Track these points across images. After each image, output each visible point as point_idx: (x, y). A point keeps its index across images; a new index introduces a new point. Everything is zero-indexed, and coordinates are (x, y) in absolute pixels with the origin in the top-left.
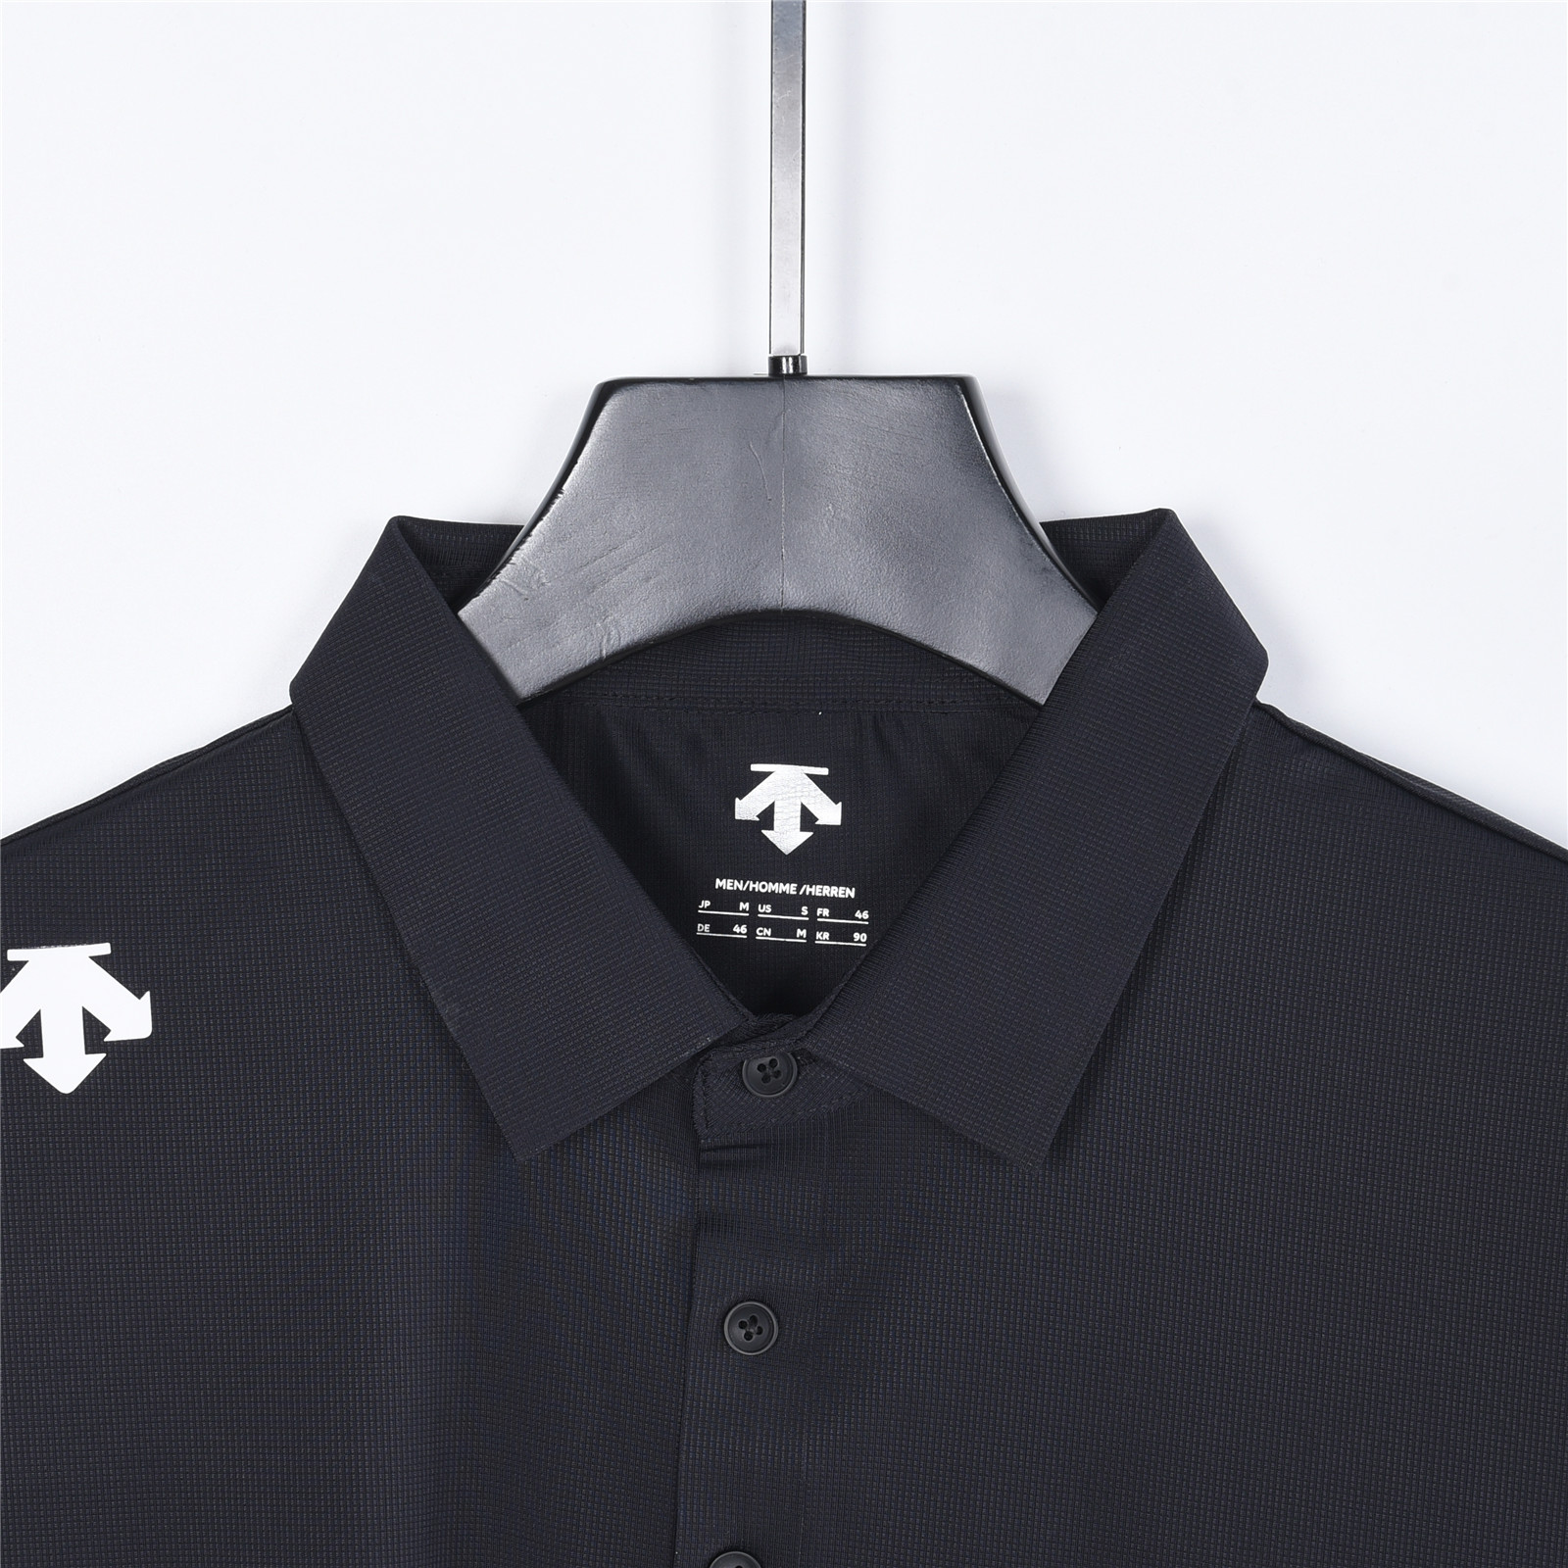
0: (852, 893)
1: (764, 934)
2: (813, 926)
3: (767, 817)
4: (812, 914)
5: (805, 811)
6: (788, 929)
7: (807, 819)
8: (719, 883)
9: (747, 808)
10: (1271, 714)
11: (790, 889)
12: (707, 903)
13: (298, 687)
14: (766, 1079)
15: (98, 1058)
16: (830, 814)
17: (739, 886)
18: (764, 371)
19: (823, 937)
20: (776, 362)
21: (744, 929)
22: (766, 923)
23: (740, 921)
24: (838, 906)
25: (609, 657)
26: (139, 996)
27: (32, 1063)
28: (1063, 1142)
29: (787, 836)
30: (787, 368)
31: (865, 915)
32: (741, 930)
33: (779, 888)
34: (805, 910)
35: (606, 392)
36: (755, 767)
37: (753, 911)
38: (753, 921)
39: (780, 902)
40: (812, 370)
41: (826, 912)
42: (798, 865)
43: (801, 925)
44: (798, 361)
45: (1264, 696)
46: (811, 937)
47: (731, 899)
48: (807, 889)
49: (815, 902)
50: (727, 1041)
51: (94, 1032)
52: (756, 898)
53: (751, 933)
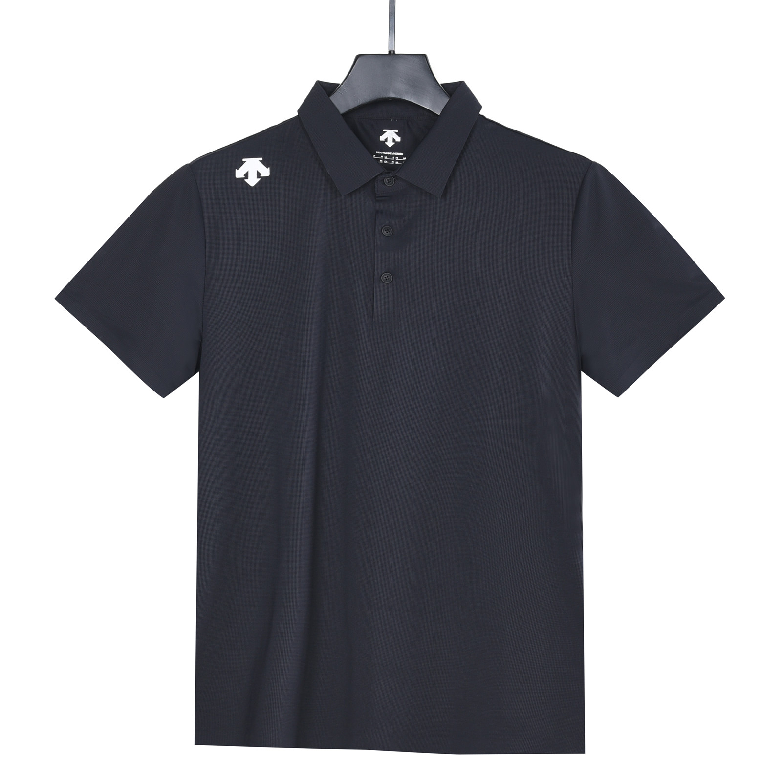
0: (402, 154)
1: (386, 162)
2: (395, 161)
3: (386, 140)
4: (395, 158)
5: (393, 139)
6: (391, 161)
7: (394, 141)
8: (377, 152)
9: (382, 138)
10: (483, 117)
11: (391, 154)
12: (374, 156)
13: (299, 111)
14: (389, 182)
15: (259, 179)
16: (398, 139)
17: (381, 153)
18: (387, 53)
19: (397, 163)
20: (389, 52)
21: (382, 161)
22: (386, 160)
23: (381, 159)
24: (400, 157)
25: (358, 106)
26: (267, 168)
27: (246, 180)
28: (444, 195)
29: (390, 144)
30: (392, 52)
31: (405, 158)
32: (381, 161)
33: (388, 153)
34: (393, 158)
35: (358, 57)
36: (384, 130)
37: (384, 157)
38: (384, 159)
39: (389, 156)
40: (396, 53)
41: (398, 158)
42: (392, 149)
43: (393, 160)
44: (394, 51)
45: (481, 113)
46: (395, 163)
47: (379, 155)
48: (394, 154)
49: (395, 156)
50: (381, 174)
51: (259, 175)
52: (384, 155)
53: (383, 162)
